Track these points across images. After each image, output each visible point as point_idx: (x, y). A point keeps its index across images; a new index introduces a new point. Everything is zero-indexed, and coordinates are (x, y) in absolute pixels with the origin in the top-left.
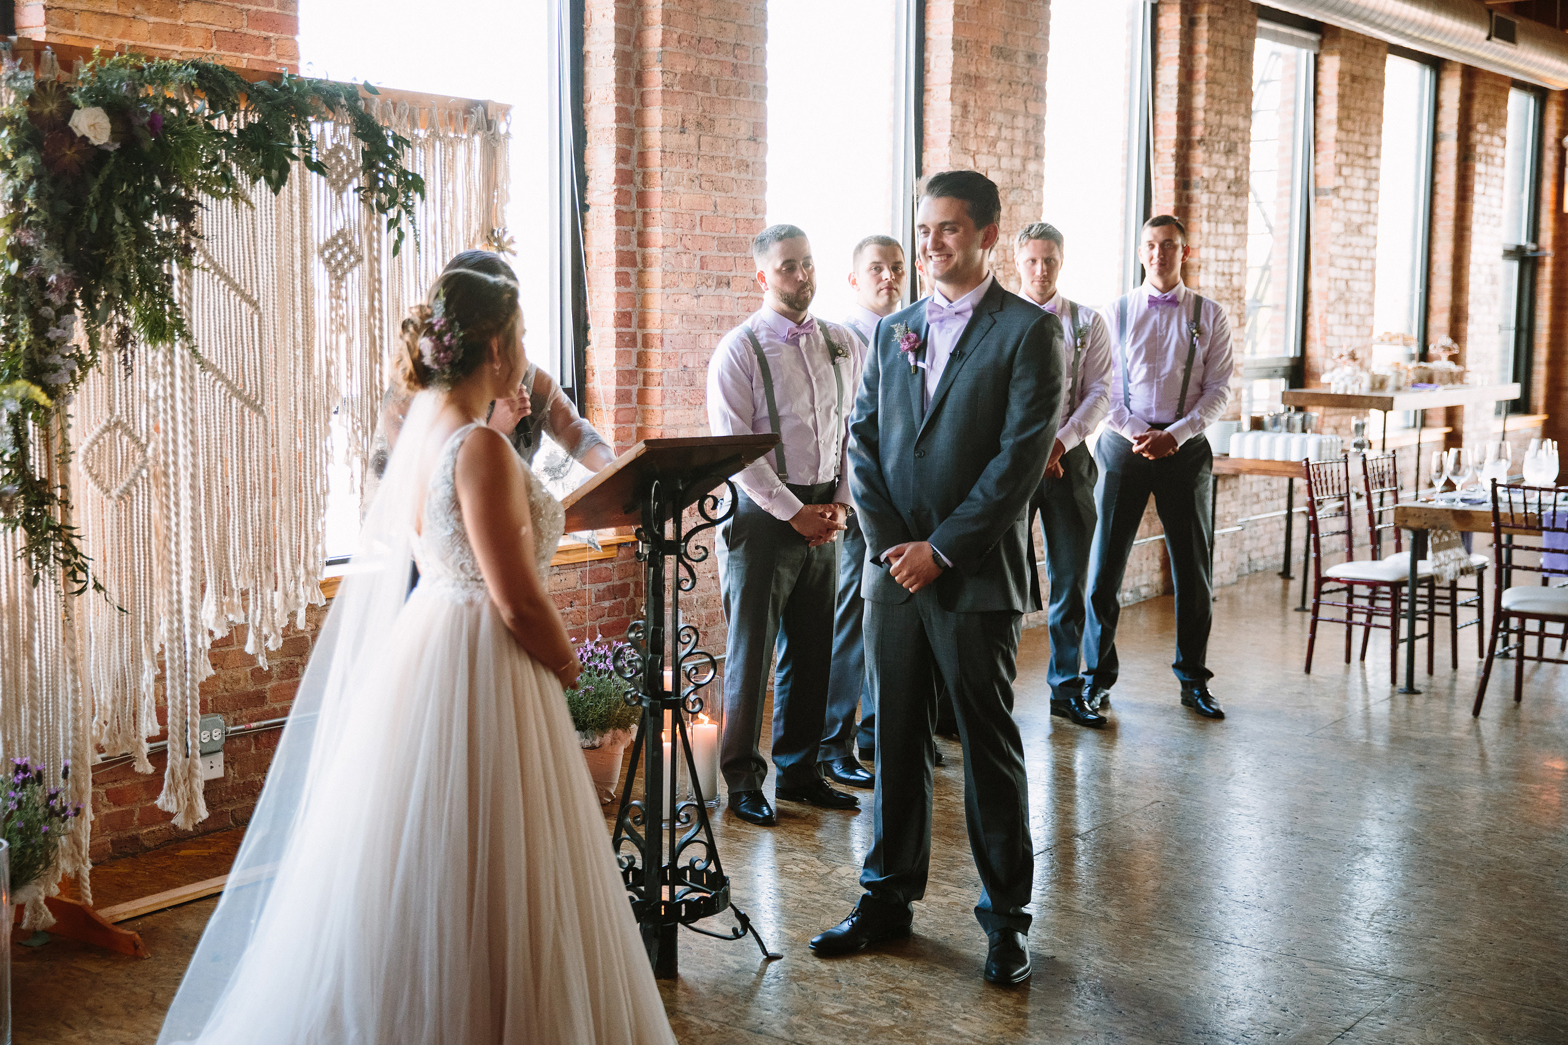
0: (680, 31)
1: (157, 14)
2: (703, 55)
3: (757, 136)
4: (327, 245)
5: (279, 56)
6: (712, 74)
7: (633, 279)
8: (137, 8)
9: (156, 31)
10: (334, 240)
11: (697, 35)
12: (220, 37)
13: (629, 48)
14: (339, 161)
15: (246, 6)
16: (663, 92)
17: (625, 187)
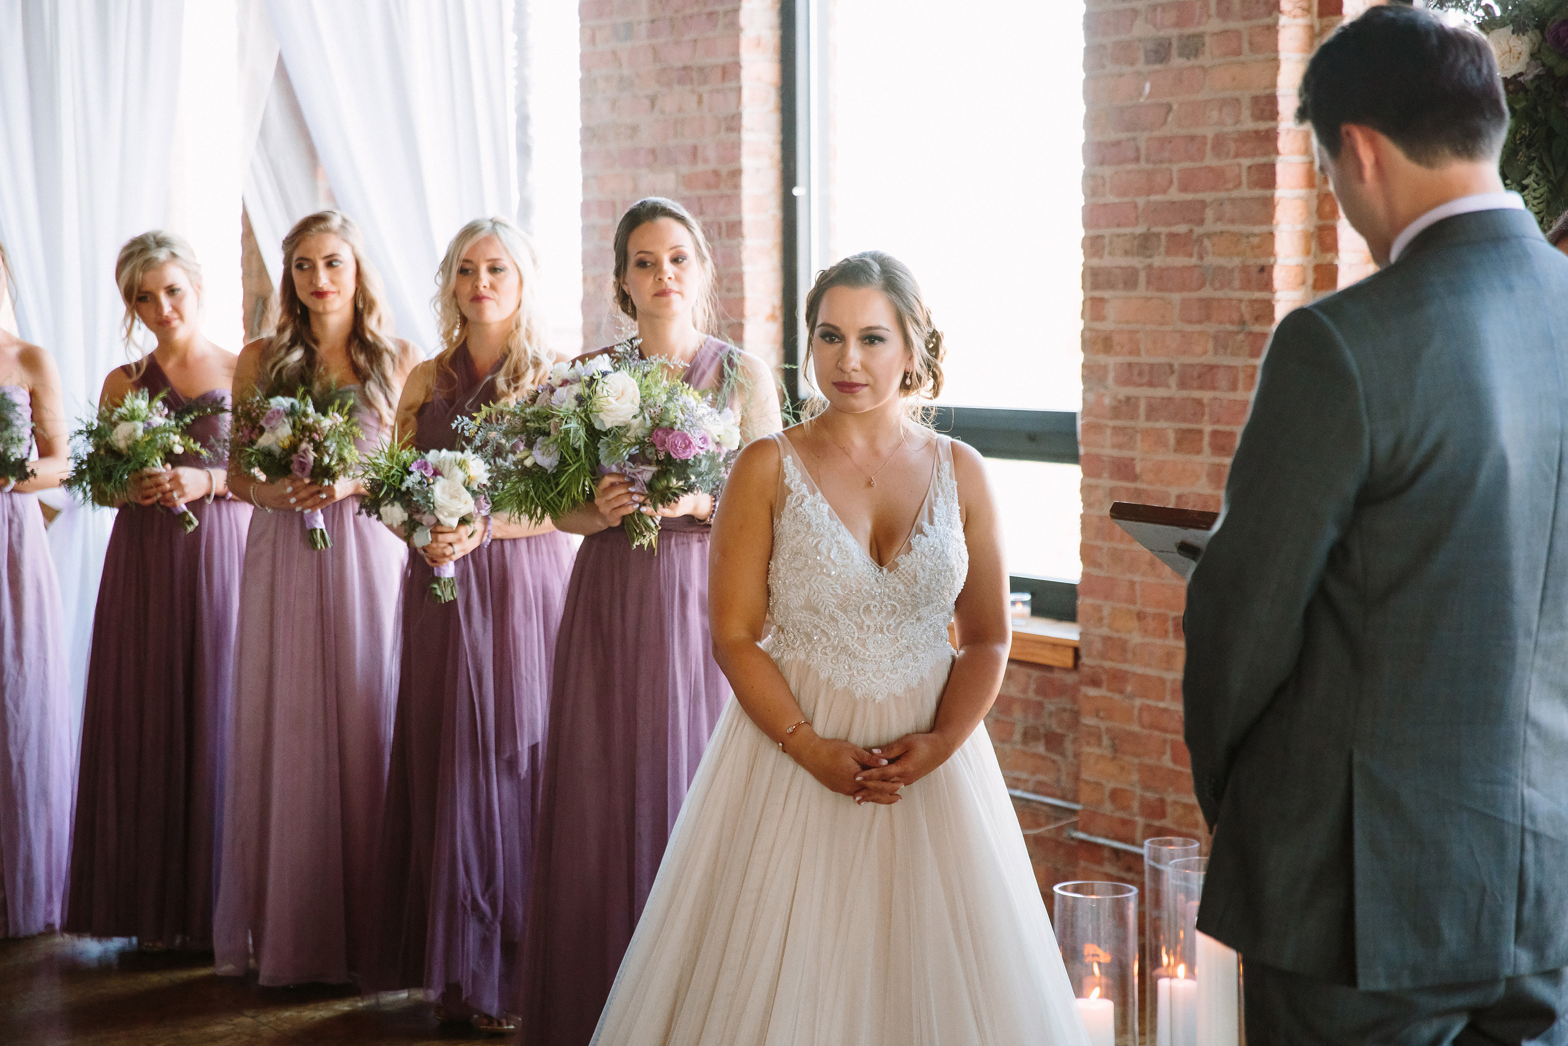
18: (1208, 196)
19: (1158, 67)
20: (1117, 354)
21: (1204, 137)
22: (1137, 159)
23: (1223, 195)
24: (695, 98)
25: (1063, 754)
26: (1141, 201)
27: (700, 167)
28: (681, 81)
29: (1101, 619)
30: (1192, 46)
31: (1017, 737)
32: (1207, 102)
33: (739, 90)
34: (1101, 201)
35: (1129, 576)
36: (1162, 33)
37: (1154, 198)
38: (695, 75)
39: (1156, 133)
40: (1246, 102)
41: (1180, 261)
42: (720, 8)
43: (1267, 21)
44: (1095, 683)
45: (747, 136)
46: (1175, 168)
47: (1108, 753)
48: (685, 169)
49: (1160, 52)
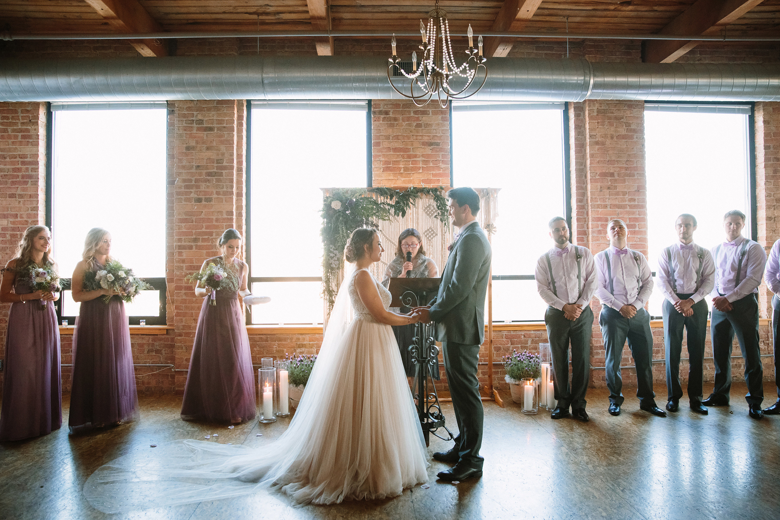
0: (598, 159)
1: (404, 178)
2: (610, 166)
3: (640, 189)
4: (426, 231)
5: (442, 184)
6: (615, 171)
7: (585, 239)
8: (399, 177)
9: (404, 182)
10: (428, 230)
11: (607, 160)
12: (423, 181)
13: (581, 167)
14: (430, 208)
15: (432, 172)
16: (591, 179)
17: (581, 210)
18: (214, 230)
19: (199, 203)
20: (186, 263)
21: (213, 219)
22: (193, 222)
23: (218, 230)
24: (18, 202)
25: (161, 354)
26: (194, 231)
27: (19, 219)
28: (10, 197)
29: (182, 321)
30: (209, 200)
31: (146, 352)
32: (213, 212)
33: (38, 201)
34: (181, 231)
35: (191, 311)
36: (200, 197)
37: (197, 230)
38: (17, 196)
39: (198, 217)
40: (224, 212)
41: (205, 244)
42: (30, 180)
43: (231, 196)
44: (180, 335)
45: (39, 212)
46: (204, 224)
47: (185, 351)
48: (12, 220)
49: (199, 200)
